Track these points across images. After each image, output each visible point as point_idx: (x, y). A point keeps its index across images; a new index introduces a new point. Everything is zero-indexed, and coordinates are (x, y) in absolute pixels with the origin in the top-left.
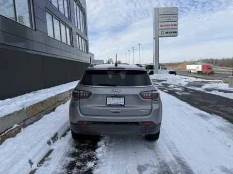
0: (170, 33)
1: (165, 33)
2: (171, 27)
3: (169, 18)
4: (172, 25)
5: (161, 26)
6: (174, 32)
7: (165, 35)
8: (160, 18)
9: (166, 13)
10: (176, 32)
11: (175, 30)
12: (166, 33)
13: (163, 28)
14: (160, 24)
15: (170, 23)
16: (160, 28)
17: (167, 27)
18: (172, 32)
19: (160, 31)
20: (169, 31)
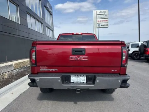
2: (104, 22)
4: (105, 21)
5: (98, 21)
6: (106, 25)
8: (97, 17)
10: (107, 25)
11: (107, 24)
12: (101, 25)
15: (104, 20)
17: (102, 22)
19: (98, 24)
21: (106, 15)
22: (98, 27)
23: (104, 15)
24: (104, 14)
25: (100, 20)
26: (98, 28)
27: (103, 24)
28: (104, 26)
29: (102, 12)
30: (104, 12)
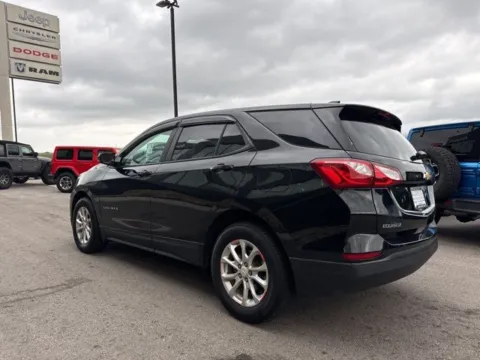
0: (41, 71)
1: (27, 69)
2: (41, 59)
3: (35, 36)
4: (47, 56)
5: (15, 49)
6: (51, 73)
7: (27, 73)
8: (11, 30)
9: (27, 22)
10: (57, 74)
11: (54, 69)
12: (31, 69)
13: (22, 55)
14: (13, 44)
16: (13, 54)
17: (31, 57)
18: (46, 72)
19: (13, 61)
20: (39, 67)
21: (52, 34)
22: (14, 72)
23: (41, 32)
24: (41, 26)
25: (23, 46)
28: (43, 76)
29: (32, 18)
30: (40, 21)
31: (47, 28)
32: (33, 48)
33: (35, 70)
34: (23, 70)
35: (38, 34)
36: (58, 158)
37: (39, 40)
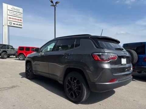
21: (20, 14)
23: (17, 13)
24: (17, 11)
25: (12, 17)
26: (9, 26)
27: (16, 23)
28: (17, 26)
29: (15, 9)
30: (17, 10)
31: (19, 12)
32: (14, 17)
33: (15, 24)
34: (11, 24)
35: (16, 14)
36: (19, 50)
37: (17, 15)
